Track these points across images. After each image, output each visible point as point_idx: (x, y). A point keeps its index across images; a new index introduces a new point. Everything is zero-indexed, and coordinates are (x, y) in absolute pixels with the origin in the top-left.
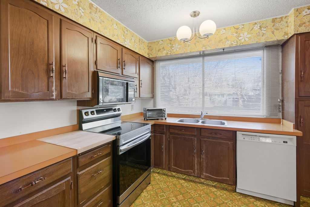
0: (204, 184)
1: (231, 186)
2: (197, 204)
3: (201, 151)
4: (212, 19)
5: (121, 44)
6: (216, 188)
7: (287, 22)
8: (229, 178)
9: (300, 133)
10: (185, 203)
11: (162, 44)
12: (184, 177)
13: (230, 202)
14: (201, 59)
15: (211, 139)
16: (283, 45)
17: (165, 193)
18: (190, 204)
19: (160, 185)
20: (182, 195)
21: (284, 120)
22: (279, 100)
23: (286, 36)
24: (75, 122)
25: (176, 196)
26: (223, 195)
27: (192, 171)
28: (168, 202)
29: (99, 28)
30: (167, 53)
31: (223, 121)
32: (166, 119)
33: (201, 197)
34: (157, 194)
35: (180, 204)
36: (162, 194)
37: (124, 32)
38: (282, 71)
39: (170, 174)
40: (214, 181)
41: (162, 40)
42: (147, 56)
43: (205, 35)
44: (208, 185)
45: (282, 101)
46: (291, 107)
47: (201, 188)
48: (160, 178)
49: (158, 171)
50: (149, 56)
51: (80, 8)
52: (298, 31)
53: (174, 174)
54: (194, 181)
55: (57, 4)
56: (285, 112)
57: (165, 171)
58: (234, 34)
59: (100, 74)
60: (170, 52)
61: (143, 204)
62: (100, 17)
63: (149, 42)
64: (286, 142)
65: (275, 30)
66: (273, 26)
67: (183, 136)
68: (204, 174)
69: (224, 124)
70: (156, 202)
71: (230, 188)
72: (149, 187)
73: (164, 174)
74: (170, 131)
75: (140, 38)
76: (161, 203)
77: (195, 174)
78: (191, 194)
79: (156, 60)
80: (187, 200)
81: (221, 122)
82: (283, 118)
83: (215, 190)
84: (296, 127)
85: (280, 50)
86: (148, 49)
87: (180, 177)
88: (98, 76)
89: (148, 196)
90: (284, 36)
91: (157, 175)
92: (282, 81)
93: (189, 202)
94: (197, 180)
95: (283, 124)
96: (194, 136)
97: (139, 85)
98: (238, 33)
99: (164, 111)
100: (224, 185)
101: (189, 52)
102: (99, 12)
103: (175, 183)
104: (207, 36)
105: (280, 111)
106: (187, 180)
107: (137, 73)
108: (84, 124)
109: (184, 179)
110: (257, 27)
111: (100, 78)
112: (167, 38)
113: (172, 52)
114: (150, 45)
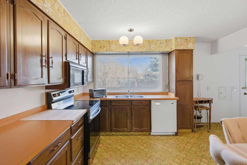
0: (133, 135)
1: (148, 132)
2: (134, 146)
3: (132, 114)
4: (141, 36)
5: (79, 41)
6: (140, 136)
7: (171, 43)
8: (147, 128)
9: (177, 98)
10: (127, 147)
11: (103, 43)
12: (121, 134)
13: (149, 141)
14: (127, 56)
15: (137, 106)
16: (169, 54)
17: (113, 145)
18: (130, 147)
19: (107, 142)
20: (124, 144)
21: (170, 93)
22: (167, 82)
23: (171, 50)
24: (44, 103)
25: (120, 146)
26: (145, 138)
27: (126, 128)
28: (117, 150)
29: (68, 28)
30: (107, 50)
31: (142, 95)
32: (106, 96)
33: (134, 142)
34: (108, 148)
35: (124, 149)
36: (111, 147)
37: (80, 32)
38: (168, 67)
39: (111, 134)
40: (139, 132)
41: (103, 41)
42: (91, 50)
43: (137, 44)
44: (135, 135)
45: (169, 83)
46: (173, 86)
47: (133, 138)
48: (105, 138)
49: (102, 134)
50: (93, 50)
51: (59, 12)
52: (176, 48)
53: (114, 133)
54: (127, 135)
55: (47, 8)
56: (170, 88)
57: (107, 133)
58: (148, 44)
59: (71, 64)
60: (109, 50)
61: (102, 155)
62: (69, 20)
63: (92, 40)
64: (173, 104)
65: (167, 46)
66: (166, 43)
67: (121, 107)
68: (134, 128)
69: (142, 97)
70: (110, 152)
71: (147, 134)
72: (101, 145)
73: (107, 135)
74: (111, 104)
75: (87, 36)
76: (113, 152)
77: (128, 130)
78: (128, 142)
79: (95, 54)
80: (128, 146)
81: (141, 96)
82: (169, 92)
83: (140, 137)
84: (176, 95)
85: (168, 56)
86: (92, 45)
87: (118, 134)
88: (69, 66)
89: (102, 150)
90: (170, 49)
91: (102, 137)
92: (169, 72)
93: (129, 147)
94: (129, 134)
95: (169, 95)
96: (128, 106)
97: (87, 72)
98: (150, 44)
99: (105, 91)
100: (144, 133)
101: (122, 51)
102: (68, 16)
103: (117, 139)
104: (138, 45)
105: (167, 88)
106: (123, 135)
107: (86, 63)
108: (53, 104)
109: (121, 135)
110: (159, 42)
111: (71, 67)
112: (107, 40)
113: (110, 49)
114: (93, 42)
